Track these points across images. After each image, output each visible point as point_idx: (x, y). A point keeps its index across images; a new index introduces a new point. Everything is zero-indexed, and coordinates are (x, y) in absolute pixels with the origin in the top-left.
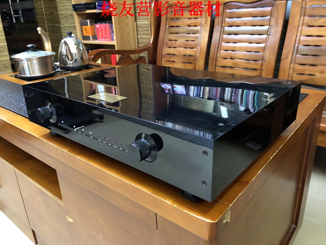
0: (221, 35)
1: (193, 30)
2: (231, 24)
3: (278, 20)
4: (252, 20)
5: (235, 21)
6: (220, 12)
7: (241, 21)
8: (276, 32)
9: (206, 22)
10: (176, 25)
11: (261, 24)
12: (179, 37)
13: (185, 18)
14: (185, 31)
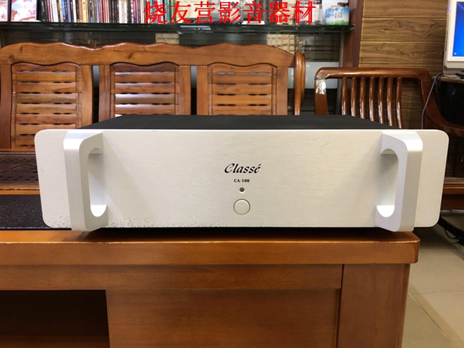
0: (112, 104)
1: (66, 99)
2: (124, 91)
3: (184, 87)
4: (152, 87)
5: (130, 86)
6: (106, 74)
7: (138, 86)
8: (184, 101)
9: (86, 87)
10: (33, 91)
11: (164, 91)
12: (40, 108)
13: (48, 81)
14: (50, 99)
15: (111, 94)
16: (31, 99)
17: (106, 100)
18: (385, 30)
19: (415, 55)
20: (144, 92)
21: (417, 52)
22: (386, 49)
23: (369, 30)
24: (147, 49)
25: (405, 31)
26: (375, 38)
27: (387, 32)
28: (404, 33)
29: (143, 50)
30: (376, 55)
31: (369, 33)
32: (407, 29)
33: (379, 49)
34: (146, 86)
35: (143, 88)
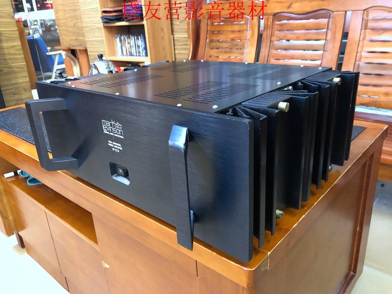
0: (271, 50)
1: (238, 45)
2: (281, 38)
3: (335, 33)
4: (305, 34)
8: (333, 47)
9: (253, 36)
11: (317, 37)
12: (221, 52)
13: (228, 31)
14: (228, 46)
15: (271, 41)
17: (266, 47)
20: (298, 39)
34: (300, 34)
35: (298, 36)
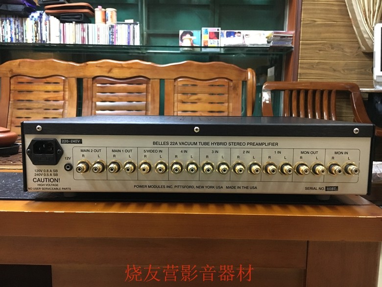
0: (93, 111)
1: (54, 105)
2: (104, 100)
3: (154, 97)
4: (127, 96)
5: (108, 96)
6: (89, 85)
7: (115, 96)
8: (154, 108)
9: (71, 97)
10: (27, 99)
11: (138, 100)
12: (32, 113)
13: (40, 91)
14: (41, 106)
15: (92, 102)
16: (25, 105)
17: (88, 107)
18: (320, 51)
19: (346, 71)
20: (120, 100)
21: (347, 69)
22: (321, 66)
23: (306, 51)
24: (124, 66)
25: (336, 52)
26: (311, 57)
27: (321, 52)
28: (336, 54)
29: (120, 66)
30: (313, 72)
31: (305, 53)
32: (339, 50)
33: (314, 66)
34: (122, 96)
35: (120, 97)
